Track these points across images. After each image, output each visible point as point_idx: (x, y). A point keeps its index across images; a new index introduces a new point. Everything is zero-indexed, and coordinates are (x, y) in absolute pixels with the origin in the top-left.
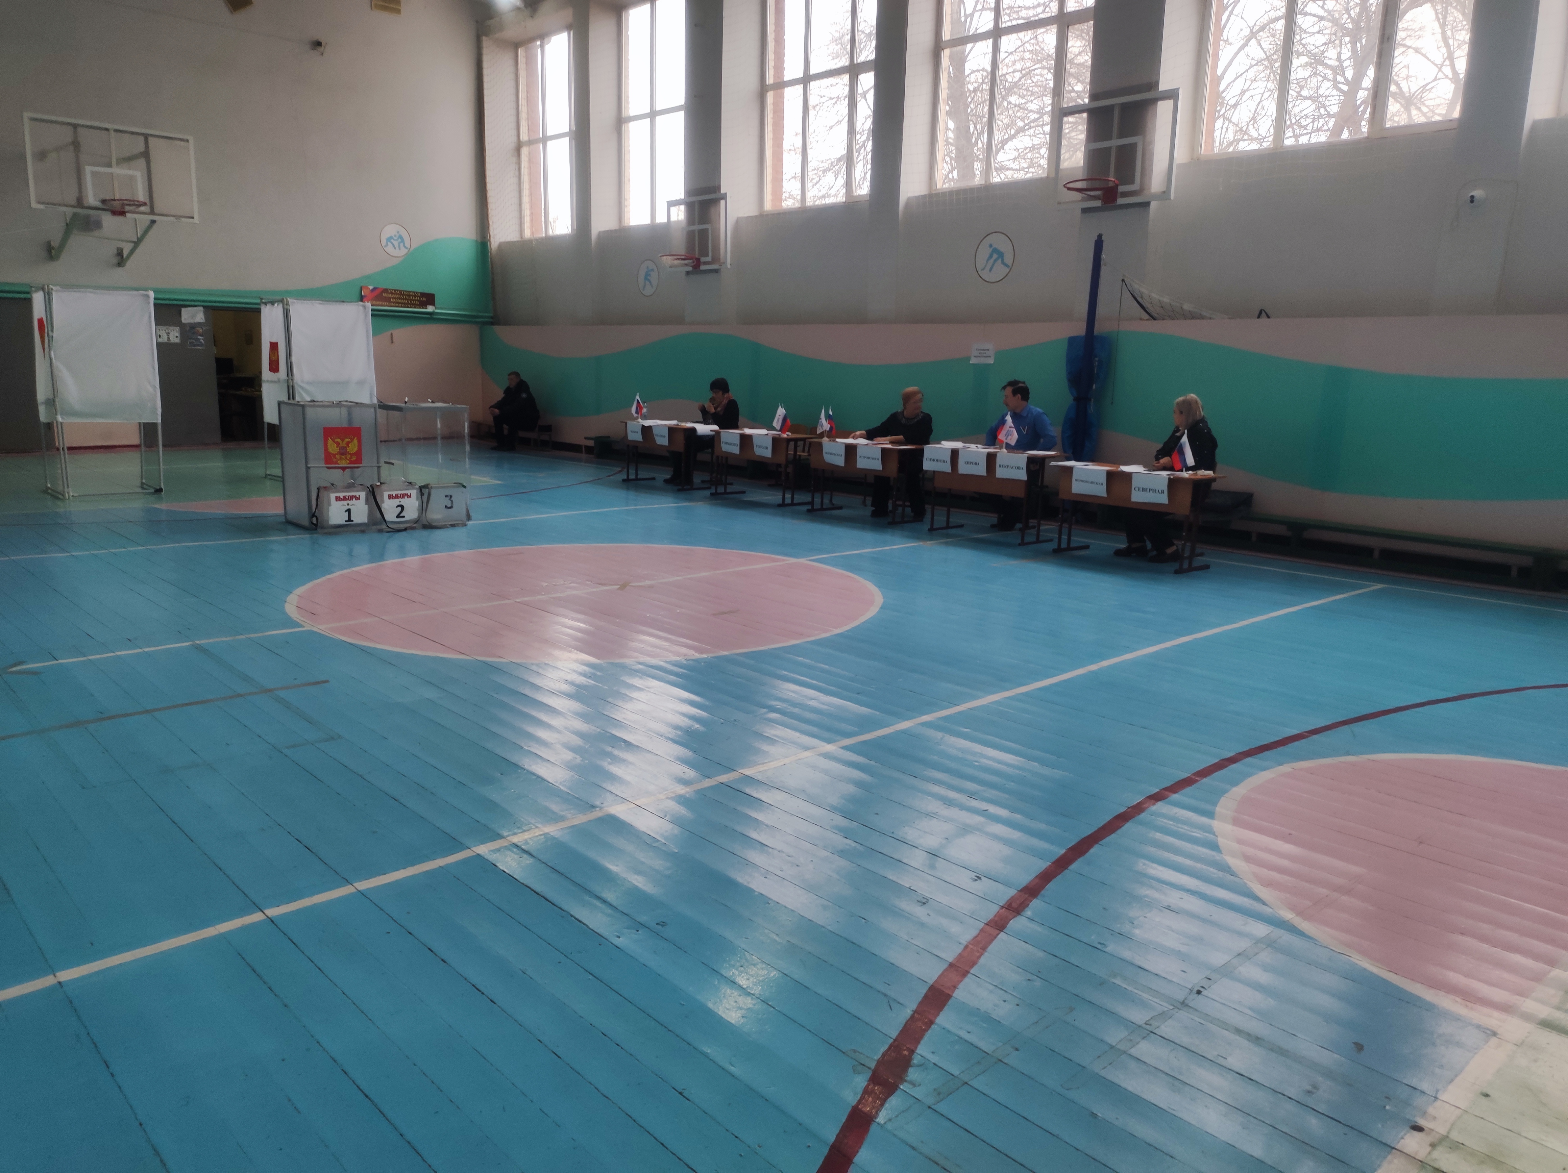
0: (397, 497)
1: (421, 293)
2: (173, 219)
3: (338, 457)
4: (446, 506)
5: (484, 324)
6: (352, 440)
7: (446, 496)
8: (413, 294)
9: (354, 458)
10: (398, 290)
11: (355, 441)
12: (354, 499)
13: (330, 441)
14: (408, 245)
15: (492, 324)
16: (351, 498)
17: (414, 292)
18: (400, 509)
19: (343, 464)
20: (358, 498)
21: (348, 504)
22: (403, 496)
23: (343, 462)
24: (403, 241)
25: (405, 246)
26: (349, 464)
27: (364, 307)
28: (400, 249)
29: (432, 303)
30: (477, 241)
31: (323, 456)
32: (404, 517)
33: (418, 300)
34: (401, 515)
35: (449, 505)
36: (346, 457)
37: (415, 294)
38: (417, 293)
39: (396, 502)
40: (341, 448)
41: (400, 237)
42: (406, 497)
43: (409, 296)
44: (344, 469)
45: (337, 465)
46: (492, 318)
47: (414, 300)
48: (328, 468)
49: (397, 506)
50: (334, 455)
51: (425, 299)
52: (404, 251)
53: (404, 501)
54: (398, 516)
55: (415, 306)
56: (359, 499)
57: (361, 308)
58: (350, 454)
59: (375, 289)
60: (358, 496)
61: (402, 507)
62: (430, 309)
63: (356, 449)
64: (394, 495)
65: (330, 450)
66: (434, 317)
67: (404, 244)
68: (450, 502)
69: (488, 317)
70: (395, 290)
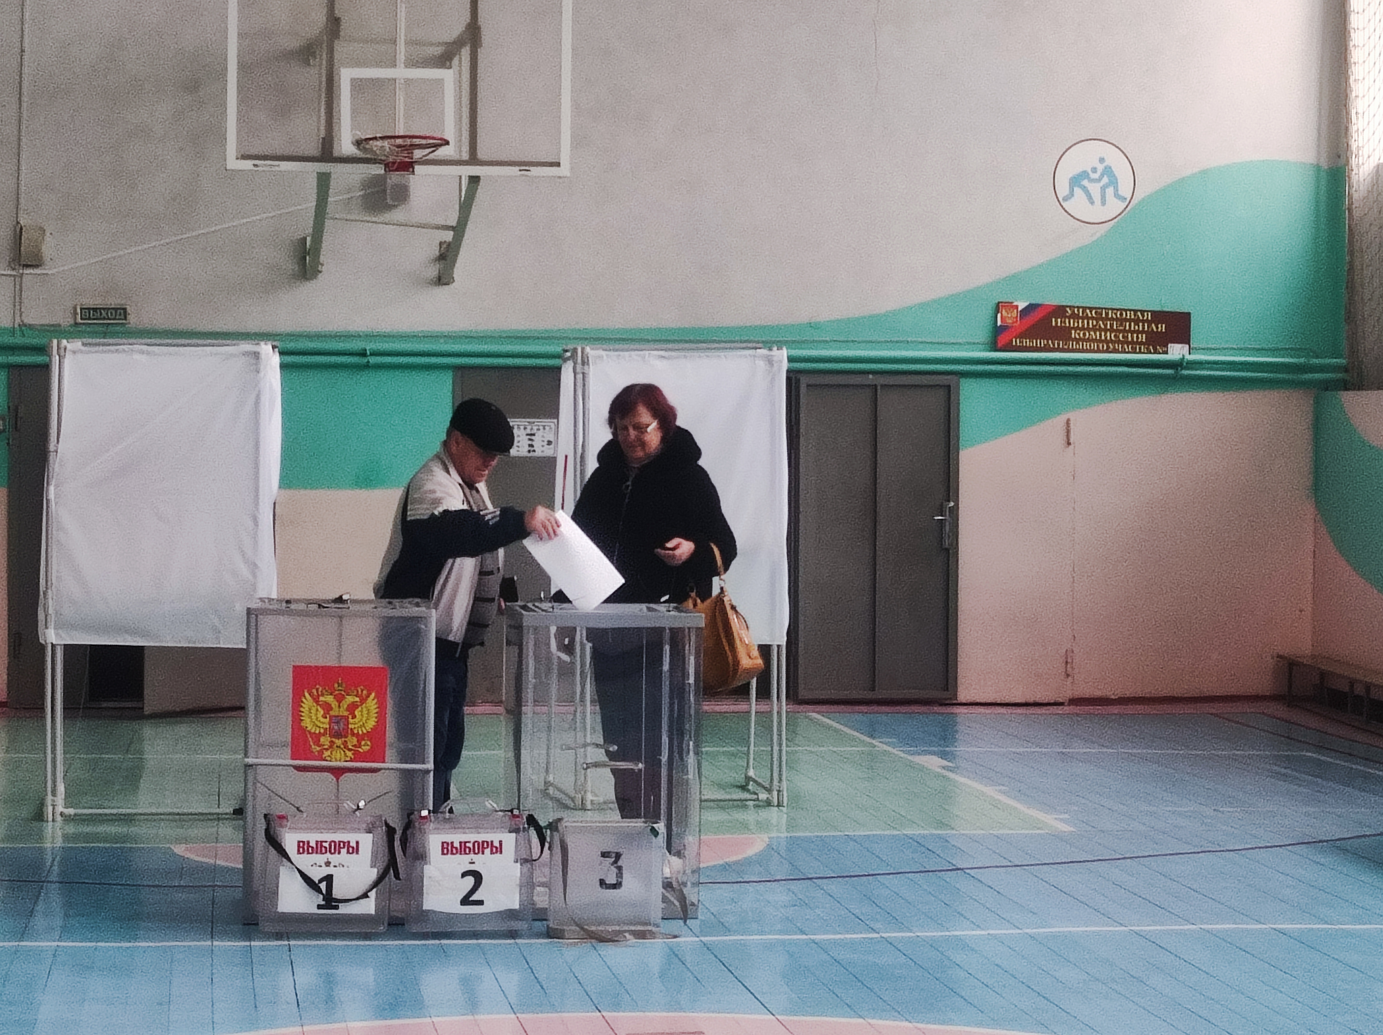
0: (463, 848)
1: (1153, 313)
2: (514, 170)
3: (325, 740)
4: (602, 882)
5: (1327, 386)
6: (363, 701)
7: (604, 855)
8: (1129, 315)
9: (365, 747)
10: (1091, 309)
11: (372, 703)
12: (344, 851)
13: (308, 702)
14: (1125, 190)
15: (1346, 386)
16: (336, 847)
17: (1135, 311)
18: (470, 881)
19: (338, 759)
20: (354, 850)
21: (328, 864)
22: (480, 847)
23: (338, 754)
24: (1114, 182)
25: (1117, 195)
26: (351, 761)
27: (770, 362)
28: (1103, 203)
29: (1183, 336)
30: (1318, 167)
31: (287, 736)
32: (480, 903)
33: (1143, 332)
34: (474, 897)
35: (612, 880)
36: (345, 743)
37: (1137, 316)
38: (1142, 312)
39: (462, 862)
40: (336, 720)
41: (1108, 171)
42: (487, 851)
43: (1121, 321)
44: (338, 772)
45: (324, 763)
46: (1346, 370)
47: (1132, 332)
48: (299, 768)
49: (464, 875)
50: (317, 737)
51: (1162, 328)
52: (1115, 207)
53: (482, 862)
54: (466, 901)
55: (1135, 346)
56: (356, 850)
57: (761, 364)
58: (357, 735)
59: (1031, 308)
60: (353, 844)
61: (478, 877)
62: (1176, 351)
63: (371, 723)
64: (457, 845)
65: (307, 723)
66: (1185, 372)
67: (1116, 190)
68: (614, 870)
69: (1335, 369)
70: (1084, 308)
